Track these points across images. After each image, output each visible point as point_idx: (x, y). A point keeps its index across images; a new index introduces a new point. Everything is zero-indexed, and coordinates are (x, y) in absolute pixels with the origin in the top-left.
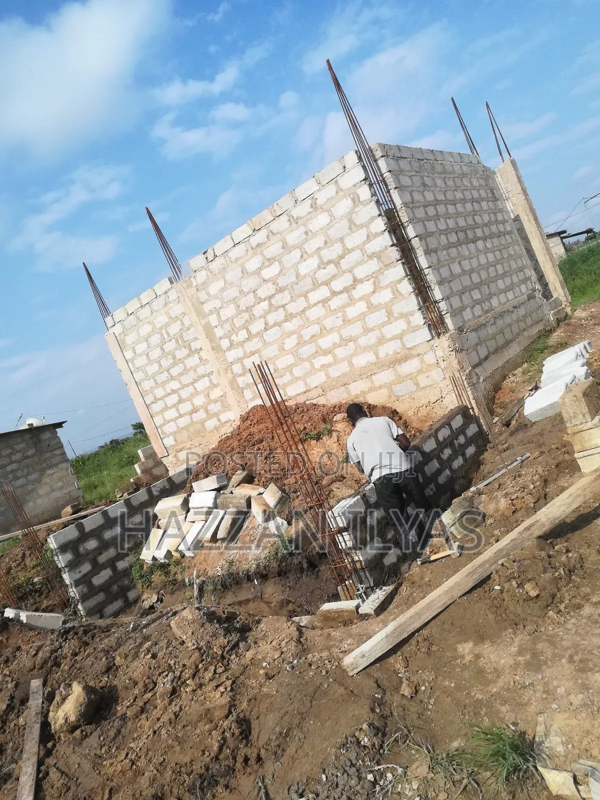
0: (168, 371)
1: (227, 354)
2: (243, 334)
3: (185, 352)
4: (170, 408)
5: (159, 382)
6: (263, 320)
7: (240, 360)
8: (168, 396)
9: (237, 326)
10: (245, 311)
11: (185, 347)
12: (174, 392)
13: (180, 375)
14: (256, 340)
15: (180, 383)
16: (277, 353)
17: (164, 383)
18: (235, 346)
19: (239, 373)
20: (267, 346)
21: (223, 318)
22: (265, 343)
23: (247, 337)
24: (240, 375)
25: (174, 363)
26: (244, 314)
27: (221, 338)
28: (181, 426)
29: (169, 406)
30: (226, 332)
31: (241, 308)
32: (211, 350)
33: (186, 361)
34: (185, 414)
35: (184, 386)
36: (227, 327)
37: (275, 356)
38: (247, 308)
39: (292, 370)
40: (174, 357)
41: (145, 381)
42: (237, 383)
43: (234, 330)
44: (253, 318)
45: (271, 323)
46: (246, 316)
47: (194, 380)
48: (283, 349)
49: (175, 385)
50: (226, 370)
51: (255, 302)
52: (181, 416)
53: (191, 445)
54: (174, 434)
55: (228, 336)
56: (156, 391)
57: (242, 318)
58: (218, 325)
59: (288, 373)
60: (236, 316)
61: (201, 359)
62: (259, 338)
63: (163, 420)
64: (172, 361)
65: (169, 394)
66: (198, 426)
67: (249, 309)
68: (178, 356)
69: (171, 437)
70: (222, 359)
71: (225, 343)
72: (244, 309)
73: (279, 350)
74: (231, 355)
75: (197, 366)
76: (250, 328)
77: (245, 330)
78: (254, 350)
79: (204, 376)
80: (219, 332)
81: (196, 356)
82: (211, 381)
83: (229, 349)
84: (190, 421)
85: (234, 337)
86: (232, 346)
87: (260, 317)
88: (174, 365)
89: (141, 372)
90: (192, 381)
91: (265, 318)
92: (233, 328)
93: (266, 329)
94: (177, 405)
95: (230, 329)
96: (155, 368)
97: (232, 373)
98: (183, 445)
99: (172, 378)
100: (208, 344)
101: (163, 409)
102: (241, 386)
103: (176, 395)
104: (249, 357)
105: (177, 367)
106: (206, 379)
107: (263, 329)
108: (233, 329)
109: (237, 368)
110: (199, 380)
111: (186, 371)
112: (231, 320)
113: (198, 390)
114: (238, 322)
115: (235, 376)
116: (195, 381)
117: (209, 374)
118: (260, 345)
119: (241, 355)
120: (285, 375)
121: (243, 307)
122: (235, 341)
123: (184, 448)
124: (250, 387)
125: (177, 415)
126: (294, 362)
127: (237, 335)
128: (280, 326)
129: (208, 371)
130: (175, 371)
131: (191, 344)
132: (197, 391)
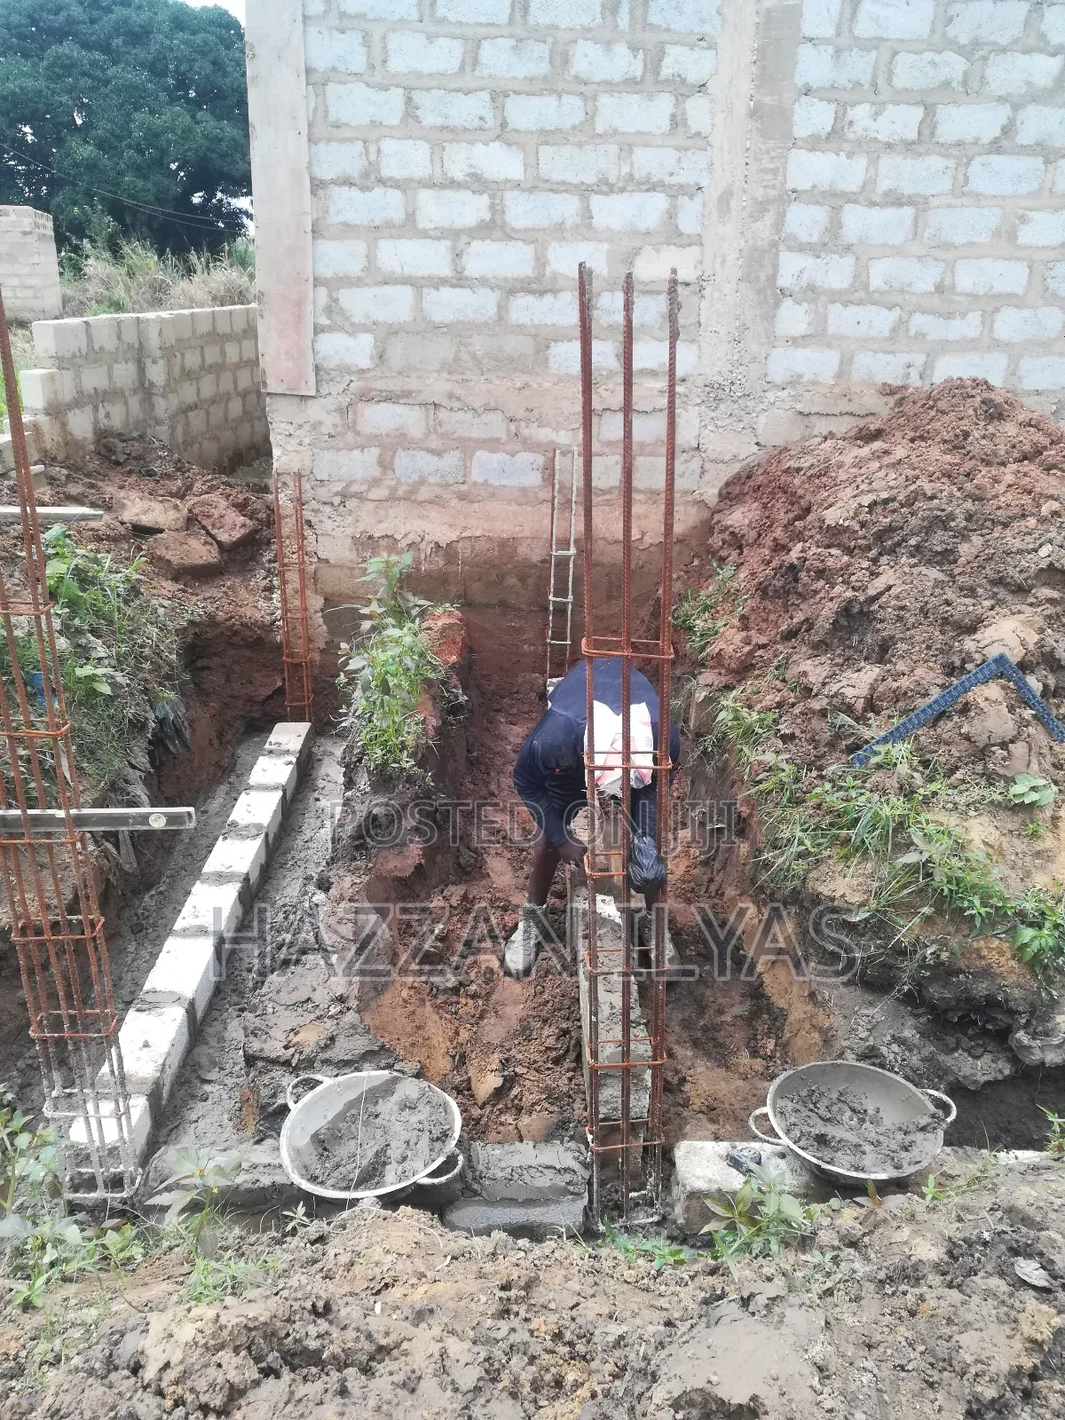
0: (498, 97)
1: (799, 157)
2: (902, 121)
3: (623, 63)
4: (424, 234)
5: (429, 119)
6: (1002, 114)
7: (835, 199)
8: (442, 186)
9: (900, 81)
10: (959, 50)
11: (634, 48)
12: (477, 182)
13: (548, 136)
14: (935, 162)
15: (532, 165)
16: (984, 238)
17: (448, 134)
18: (846, 146)
19: (804, 238)
20: (964, 200)
21: (864, 28)
22: (961, 190)
23: (914, 136)
24: (802, 248)
25: (545, 78)
26: (950, 56)
27: (808, 92)
28: (440, 316)
29: (423, 223)
30: (843, 81)
31: (951, 31)
32: (741, 108)
33: (604, 100)
34: (483, 282)
35: (537, 184)
36: (860, 66)
37: (972, 244)
38: (976, 44)
39: (997, 310)
40: (561, 59)
41: (359, 88)
42: (776, 267)
43: (878, 91)
44: (975, 85)
45: (1026, 136)
46: (955, 66)
47: (604, 181)
48: (1012, 236)
49: (501, 162)
50: (762, 207)
51: (1016, 41)
52: (459, 280)
53: (451, 396)
54: (387, 333)
55: (840, 98)
56: (388, 146)
57: (933, 64)
58: (828, 42)
59: (974, 318)
60: (915, 47)
61: (677, 122)
62: (952, 163)
63: (363, 262)
64: (543, 68)
65: (453, 184)
66: (516, 345)
67: (975, 50)
68: (579, 65)
69: (366, 340)
70: (766, 164)
71: (813, 117)
72: (964, 40)
73: (996, 234)
74: (809, 169)
75: (643, 139)
76: (943, 112)
77: (918, 113)
78: (908, 190)
79: (652, 186)
80: (813, 66)
81: (664, 105)
82: (671, 215)
83: (815, 143)
84: (492, 311)
85: (860, 114)
86: (834, 138)
87: (1001, 99)
88: (546, 86)
89: (354, 39)
90: (591, 179)
91: (1016, 108)
92: (880, 81)
93: (996, 147)
94: (464, 239)
95: (866, 79)
96: (444, 56)
97: (779, 224)
98: (412, 384)
99: (503, 132)
100: (746, 87)
101: (389, 225)
102: (784, 281)
103: (485, 200)
104: (873, 204)
105: (553, 100)
106: (659, 202)
107: (986, 139)
108: (874, 84)
109: (805, 220)
110: (622, 190)
111: (586, 133)
112: (888, 49)
113: (600, 221)
114: (908, 73)
115: (781, 241)
116: (605, 187)
117: (676, 192)
118: (945, 184)
119: (852, 184)
120: (964, 315)
121: (961, 32)
122: (858, 128)
123: (407, 394)
124: (814, 301)
125: (446, 271)
126: (1020, 291)
127: (877, 114)
128: (1047, 162)
129: (686, 177)
130: (526, 113)
131: (670, 50)
132: (590, 227)
